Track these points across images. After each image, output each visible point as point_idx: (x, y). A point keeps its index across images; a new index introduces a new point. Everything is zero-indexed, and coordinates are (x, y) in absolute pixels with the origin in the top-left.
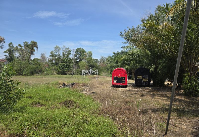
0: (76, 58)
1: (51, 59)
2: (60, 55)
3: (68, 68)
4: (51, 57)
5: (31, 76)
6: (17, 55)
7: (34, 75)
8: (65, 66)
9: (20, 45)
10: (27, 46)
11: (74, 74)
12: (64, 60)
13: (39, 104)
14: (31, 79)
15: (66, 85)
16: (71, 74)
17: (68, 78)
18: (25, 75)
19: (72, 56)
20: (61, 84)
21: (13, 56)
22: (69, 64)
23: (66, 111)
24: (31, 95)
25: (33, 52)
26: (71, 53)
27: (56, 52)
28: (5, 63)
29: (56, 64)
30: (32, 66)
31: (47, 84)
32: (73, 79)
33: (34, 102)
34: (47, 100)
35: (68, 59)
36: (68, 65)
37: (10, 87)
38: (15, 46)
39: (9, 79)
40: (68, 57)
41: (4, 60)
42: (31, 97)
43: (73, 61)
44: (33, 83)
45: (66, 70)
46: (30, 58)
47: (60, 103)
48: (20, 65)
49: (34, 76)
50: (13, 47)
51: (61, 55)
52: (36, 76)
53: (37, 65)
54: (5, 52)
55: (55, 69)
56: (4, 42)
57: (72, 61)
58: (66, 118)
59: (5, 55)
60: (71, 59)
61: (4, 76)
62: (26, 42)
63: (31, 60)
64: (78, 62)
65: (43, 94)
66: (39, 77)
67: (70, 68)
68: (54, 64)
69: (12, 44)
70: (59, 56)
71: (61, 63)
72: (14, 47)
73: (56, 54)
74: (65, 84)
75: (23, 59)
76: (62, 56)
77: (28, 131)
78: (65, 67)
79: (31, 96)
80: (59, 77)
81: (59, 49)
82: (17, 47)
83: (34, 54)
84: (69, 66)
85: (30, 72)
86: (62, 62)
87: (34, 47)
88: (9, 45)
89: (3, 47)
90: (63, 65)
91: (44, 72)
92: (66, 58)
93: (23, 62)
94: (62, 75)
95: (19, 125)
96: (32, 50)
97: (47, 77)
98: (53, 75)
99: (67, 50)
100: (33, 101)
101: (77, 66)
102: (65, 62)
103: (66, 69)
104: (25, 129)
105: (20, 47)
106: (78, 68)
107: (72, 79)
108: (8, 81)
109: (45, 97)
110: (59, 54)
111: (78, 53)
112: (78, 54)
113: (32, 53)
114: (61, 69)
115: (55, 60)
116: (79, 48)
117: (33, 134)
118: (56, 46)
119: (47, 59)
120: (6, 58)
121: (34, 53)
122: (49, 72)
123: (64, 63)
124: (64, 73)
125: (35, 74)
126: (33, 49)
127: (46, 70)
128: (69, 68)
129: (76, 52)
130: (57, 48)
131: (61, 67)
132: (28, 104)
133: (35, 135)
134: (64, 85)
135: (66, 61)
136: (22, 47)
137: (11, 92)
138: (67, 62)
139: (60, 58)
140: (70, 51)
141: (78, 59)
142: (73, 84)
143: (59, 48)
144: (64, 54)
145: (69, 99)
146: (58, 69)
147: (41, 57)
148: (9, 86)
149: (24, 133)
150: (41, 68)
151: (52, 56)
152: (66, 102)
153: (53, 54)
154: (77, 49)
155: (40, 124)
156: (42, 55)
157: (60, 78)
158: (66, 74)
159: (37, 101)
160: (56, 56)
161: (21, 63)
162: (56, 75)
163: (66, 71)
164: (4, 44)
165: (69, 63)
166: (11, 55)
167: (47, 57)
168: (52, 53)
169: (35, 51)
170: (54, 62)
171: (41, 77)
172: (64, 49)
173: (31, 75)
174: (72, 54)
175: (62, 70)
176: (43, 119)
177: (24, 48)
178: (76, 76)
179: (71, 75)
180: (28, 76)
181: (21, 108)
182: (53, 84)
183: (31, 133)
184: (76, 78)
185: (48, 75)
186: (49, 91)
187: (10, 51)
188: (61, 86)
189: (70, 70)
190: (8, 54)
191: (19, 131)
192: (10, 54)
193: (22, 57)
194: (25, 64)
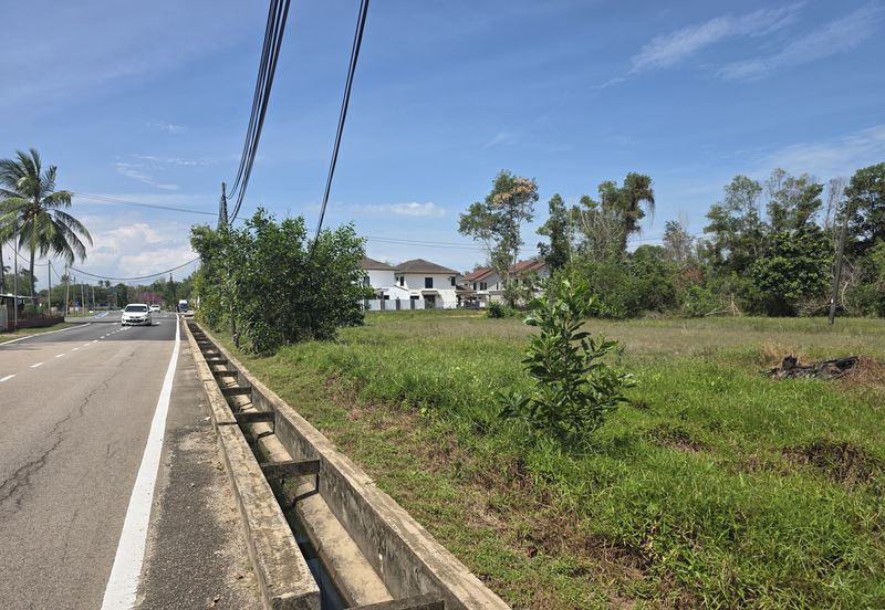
0: (851, 224)
1: (713, 243)
2: (756, 219)
3: (804, 281)
4: (710, 236)
5: (631, 321)
6: (577, 238)
7: (640, 317)
8: (785, 272)
9: (585, 200)
10: (612, 197)
11: (840, 311)
12: (779, 244)
13: (681, 437)
14: (631, 333)
15: (804, 364)
16: (827, 313)
17: (809, 330)
18: (608, 316)
19: (822, 219)
20: (773, 357)
21: (566, 243)
22: (809, 260)
23: (832, 495)
24: (648, 398)
25: (633, 221)
26: (818, 204)
27: (737, 209)
28: (541, 274)
29: (740, 265)
30: (631, 280)
31: (705, 354)
32: (839, 340)
33: (662, 426)
34: (715, 426)
35: (802, 233)
36: (802, 266)
37: (579, 359)
38: (571, 207)
39: (577, 328)
40: (800, 222)
41: (536, 262)
42: (645, 406)
43: (836, 244)
44: (642, 348)
45: (794, 290)
46: (623, 246)
47: (785, 450)
48: (589, 276)
49: (642, 322)
50: (563, 210)
51: (765, 217)
52: (651, 322)
53: (652, 275)
54: (541, 231)
55: (733, 290)
56: (536, 198)
57: (827, 242)
58: (832, 527)
59: (539, 245)
60: (821, 235)
61: (562, 315)
62: (609, 185)
63: (630, 256)
64: (867, 243)
65: (695, 397)
66: (663, 323)
67: (814, 281)
68: (726, 263)
69: (559, 199)
70: (751, 223)
71: (762, 260)
72: (568, 209)
73: (735, 215)
74: (795, 360)
75: (599, 254)
76: (769, 223)
77: (659, 541)
78: (789, 278)
79: (647, 401)
80: (760, 328)
81: (754, 188)
82: (576, 209)
83: (639, 228)
84: (810, 268)
85: (626, 305)
86: (769, 255)
87: (639, 198)
88: (552, 205)
89: (533, 214)
90: (776, 268)
91: (682, 302)
92: (794, 231)
93: (600, 266)
94: (770, 315)
95: (622, 506)
96: (631, 213)
97: (700, 325)
98: (727, 319)
99: (795, 191)
100: (658, 421)
101: (858, 268)
102: (784, 254)
103: (794, 284)
104: (648, 531)
105: (586, 209)
106: (865, 281)
107: (833, 334)
108: (574, 333)
109: (704, 413)
110: (750, 215)
111: (862, 197)
112: (868, 204)
113: (630, 225)
114: (764, 288)
115: (734, 244)
116: (871, 169)
117: (681, 558)
118: (738, 178)
119: (695, 243)
120: (543, 254)
121: (640, 222)
122: (704, 301)
123: (779, 259)
124: (780, 307)
125: (647, 313)
126: (633, 207)
127: (693, 293)
128: (808, 278)
129: (848, 192)
130: (745, 187)
131: (766, 276)
132: (641, 433)
133: (690, 568)
134: (791, 365)
135: (793, 247)
136: (594, 205)
137: (582, 377)
138: (796, 253)
139: (758, 234)
140: (815, 190)
141: (867, 227)
142: (845, 364)
143: (752, 186)
144: (778, 213)
145: (834, 438)
146: (746, 290)
147: (668, 237)
148: (578, 354)
149: (642, 543)
150: (670, 287)
151: (719, 228)
152: (817, 448)
153: (722, 218)
154: (860, 172)
155: (707, 523)
156: (672, 229)
157: (763, 330)
158: (792, 313)
159: (675, 423)
160: (736, 224)
161: (592, 269)
162: (740, 316)
163: (791, 294)
164: (536, 205)
165: (808, 255)
166: (560, 242)
167: (690, 234)
168: (715, 213)
169: (641, 215)
170: (726, 253)
171: (670, 323)
172: (776, 189)
173: (630, 316)
174: (825, 204)
175: (768, 292)
176: (717, 509)
177: (599, 209)
178: (851, 320)
179: (826, 319)
180: (618, 318)
181: (618, 442)
182: (732, 357)
183: (674, 552)
184: (855, 333)
185: (702, 316)
186: (719, 389)
187: (556, 229)
188: (774, 371)
189: (812, 289)
190: (547, 241)
191: (625, 532)
192: (554, 238)
193: (595, 247)
194: (605, 272)
